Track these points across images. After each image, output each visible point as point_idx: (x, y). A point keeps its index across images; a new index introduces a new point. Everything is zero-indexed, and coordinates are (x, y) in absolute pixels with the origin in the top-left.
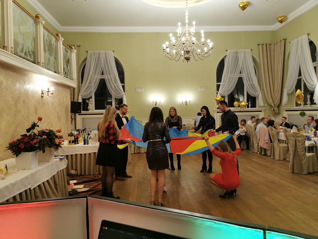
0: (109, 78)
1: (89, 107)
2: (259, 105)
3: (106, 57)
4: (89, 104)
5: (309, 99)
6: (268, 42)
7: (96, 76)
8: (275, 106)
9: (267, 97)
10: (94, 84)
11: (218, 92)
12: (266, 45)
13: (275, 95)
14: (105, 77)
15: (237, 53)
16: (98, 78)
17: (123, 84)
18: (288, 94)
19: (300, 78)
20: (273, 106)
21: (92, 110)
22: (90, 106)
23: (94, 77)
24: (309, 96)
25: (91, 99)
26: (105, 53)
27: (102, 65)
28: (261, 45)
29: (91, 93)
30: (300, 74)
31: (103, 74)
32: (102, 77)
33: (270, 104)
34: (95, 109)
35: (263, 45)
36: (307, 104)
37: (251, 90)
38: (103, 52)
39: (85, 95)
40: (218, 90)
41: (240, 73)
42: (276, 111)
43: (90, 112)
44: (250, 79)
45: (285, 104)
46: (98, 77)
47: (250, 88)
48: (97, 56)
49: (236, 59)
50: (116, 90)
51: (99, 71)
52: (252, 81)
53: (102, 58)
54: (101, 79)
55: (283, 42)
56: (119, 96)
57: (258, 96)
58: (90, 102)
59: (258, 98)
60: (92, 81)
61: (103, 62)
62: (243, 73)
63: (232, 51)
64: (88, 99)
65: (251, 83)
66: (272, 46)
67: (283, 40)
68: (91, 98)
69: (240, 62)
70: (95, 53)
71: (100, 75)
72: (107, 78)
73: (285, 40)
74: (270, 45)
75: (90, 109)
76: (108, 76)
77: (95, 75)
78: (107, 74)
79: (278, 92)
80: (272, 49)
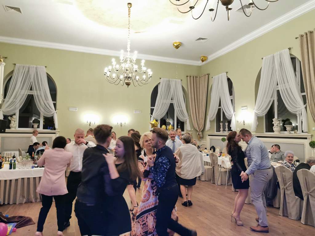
0: (39, 94)
1: (11, 125)
2: (187, 129)
3: (37, 73)
4: (12, 122)
5: (227, 127)
6: (195, 75)
7: (23, 91)
8: (199, 130)
9: (194, 123)
10: (19, 100)
11: (151, 115)
12: (193, 77)
13: (200, 121)
14: (34, 93)
15: (169, 81)
16: (25, 94)
17: (54, 102)
18: (210, 121)
19: (220, 107)
20: (198, 131)
21: (15, 128)
22: (13, 124)
23: (20, 92)
24: (227, 124)
25: (14, 116)
26: (36, 67)
27: (32, 80)
28: (189, 77)
29: (15, 109)
30: (220, 105)
31: (31, 89)
32: (30, 93)
33: (196, 129)
34: (19, 128)
35: (190, 77)
36: (226, 131)
37: (180, 116)
38: (34, 67)
39: (7, 111)
40: (152, 114)
41: (172, 99)
42: (200, 135)
43: (12, 130)
44: (179, 106)
45: (208, 129)
46: (26, 92)
47: (180, 114)
48: (27, 70)
49: (169, 87)
50: (46, 108)
51: (27, 86)
52: (181, 108)
53: (32, 73)
54: (28, 95)
55: (207, 76)
56: (48, 114)
57: (186, 121)
58: (13, 119)
59: (186, 123)
60: (18, 97)
61: (32, 77)
62: (174, 100)
63: (165, 79)
64: (11, 116)
65: (181, 109)
66: (198, 79)
67: (207, 74)
68: (15, 114)
69: (172, 90)
70: (24, 67)
71: (28, 90)
72: (36, 94)
73: (208, 75)
74: (196, 77)
75: (13, 127)
76: (37, 93)
77: (22, 89)
78: (36, 90)
79: (203, 118)
80: (198, 81)
